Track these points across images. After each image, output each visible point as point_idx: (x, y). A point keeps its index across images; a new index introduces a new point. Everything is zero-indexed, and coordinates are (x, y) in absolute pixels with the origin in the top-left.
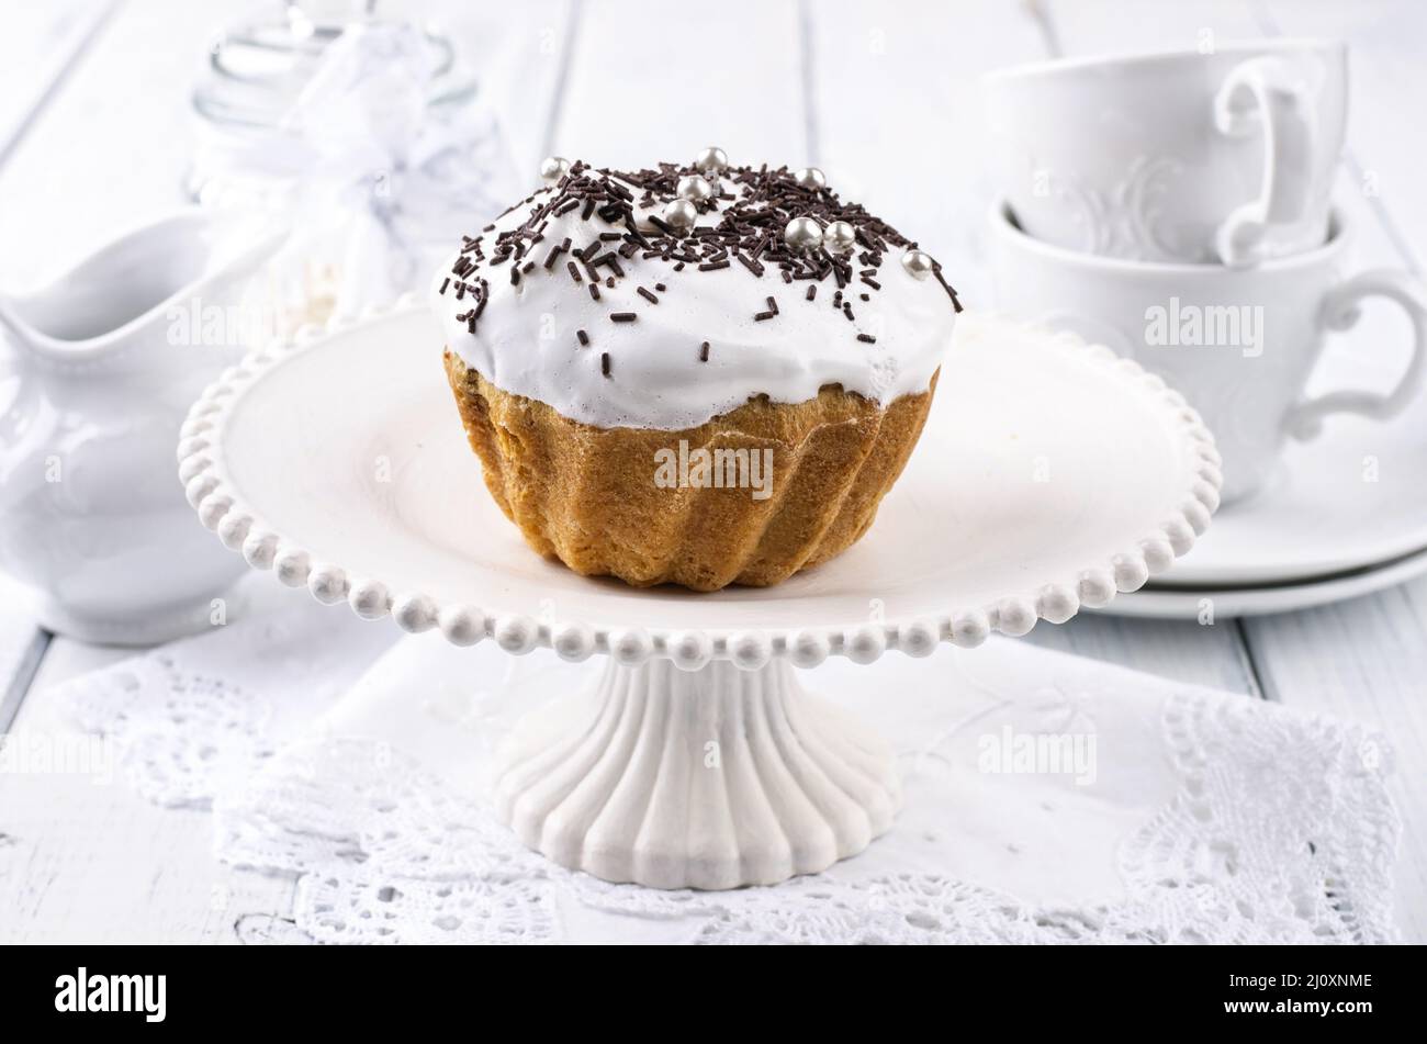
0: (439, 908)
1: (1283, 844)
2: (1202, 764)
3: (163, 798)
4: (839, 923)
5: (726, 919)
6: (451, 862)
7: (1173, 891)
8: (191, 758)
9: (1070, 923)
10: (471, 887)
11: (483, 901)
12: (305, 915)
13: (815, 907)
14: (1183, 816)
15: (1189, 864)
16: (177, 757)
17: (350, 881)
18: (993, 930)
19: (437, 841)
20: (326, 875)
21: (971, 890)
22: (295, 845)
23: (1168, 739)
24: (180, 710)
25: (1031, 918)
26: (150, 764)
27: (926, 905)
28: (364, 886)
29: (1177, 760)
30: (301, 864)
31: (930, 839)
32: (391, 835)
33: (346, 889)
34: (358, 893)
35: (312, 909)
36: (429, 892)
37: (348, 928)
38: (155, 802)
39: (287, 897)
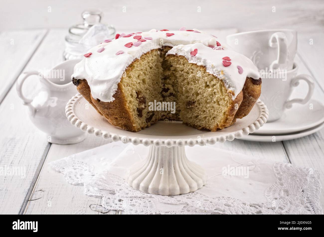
0: (131, 203)
1: (298, 190)
2: (282, 175)
3: (73, 183)
4: (211, 205)
5: (188, 205)
6: (133, 194)
7: (276, 200)
8: (78, 176)
9: (256, 206)
10: (137, 199)
11: (139, 201)
12: (104, 204)
13: (206, 203)
14: (278, 185)
15: (279, 194)
16: (75, 176)
17: (112, 198)
18: (241, 207)
19: (130, 191)
20: (107, 197)
21: (237, 200)
22: (101, 192)
23: (275, 171)
24: (75, 167)
25: (248, 205)
26: (70, 177)
27: (228, 202)
28: (115, 199)
29: (276, 174)
30: (102, 195)
31: (228, 190)
32: (120, 190)
33: (112, 200)
34: (114, 200)
35: (105, 203)
36: (128, 200)
37: (113, 207)
38: (72, 184)
39: (100, 201)
